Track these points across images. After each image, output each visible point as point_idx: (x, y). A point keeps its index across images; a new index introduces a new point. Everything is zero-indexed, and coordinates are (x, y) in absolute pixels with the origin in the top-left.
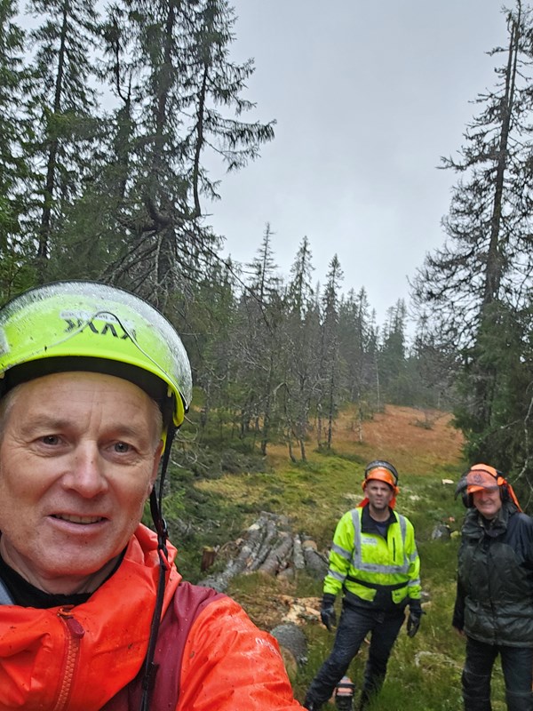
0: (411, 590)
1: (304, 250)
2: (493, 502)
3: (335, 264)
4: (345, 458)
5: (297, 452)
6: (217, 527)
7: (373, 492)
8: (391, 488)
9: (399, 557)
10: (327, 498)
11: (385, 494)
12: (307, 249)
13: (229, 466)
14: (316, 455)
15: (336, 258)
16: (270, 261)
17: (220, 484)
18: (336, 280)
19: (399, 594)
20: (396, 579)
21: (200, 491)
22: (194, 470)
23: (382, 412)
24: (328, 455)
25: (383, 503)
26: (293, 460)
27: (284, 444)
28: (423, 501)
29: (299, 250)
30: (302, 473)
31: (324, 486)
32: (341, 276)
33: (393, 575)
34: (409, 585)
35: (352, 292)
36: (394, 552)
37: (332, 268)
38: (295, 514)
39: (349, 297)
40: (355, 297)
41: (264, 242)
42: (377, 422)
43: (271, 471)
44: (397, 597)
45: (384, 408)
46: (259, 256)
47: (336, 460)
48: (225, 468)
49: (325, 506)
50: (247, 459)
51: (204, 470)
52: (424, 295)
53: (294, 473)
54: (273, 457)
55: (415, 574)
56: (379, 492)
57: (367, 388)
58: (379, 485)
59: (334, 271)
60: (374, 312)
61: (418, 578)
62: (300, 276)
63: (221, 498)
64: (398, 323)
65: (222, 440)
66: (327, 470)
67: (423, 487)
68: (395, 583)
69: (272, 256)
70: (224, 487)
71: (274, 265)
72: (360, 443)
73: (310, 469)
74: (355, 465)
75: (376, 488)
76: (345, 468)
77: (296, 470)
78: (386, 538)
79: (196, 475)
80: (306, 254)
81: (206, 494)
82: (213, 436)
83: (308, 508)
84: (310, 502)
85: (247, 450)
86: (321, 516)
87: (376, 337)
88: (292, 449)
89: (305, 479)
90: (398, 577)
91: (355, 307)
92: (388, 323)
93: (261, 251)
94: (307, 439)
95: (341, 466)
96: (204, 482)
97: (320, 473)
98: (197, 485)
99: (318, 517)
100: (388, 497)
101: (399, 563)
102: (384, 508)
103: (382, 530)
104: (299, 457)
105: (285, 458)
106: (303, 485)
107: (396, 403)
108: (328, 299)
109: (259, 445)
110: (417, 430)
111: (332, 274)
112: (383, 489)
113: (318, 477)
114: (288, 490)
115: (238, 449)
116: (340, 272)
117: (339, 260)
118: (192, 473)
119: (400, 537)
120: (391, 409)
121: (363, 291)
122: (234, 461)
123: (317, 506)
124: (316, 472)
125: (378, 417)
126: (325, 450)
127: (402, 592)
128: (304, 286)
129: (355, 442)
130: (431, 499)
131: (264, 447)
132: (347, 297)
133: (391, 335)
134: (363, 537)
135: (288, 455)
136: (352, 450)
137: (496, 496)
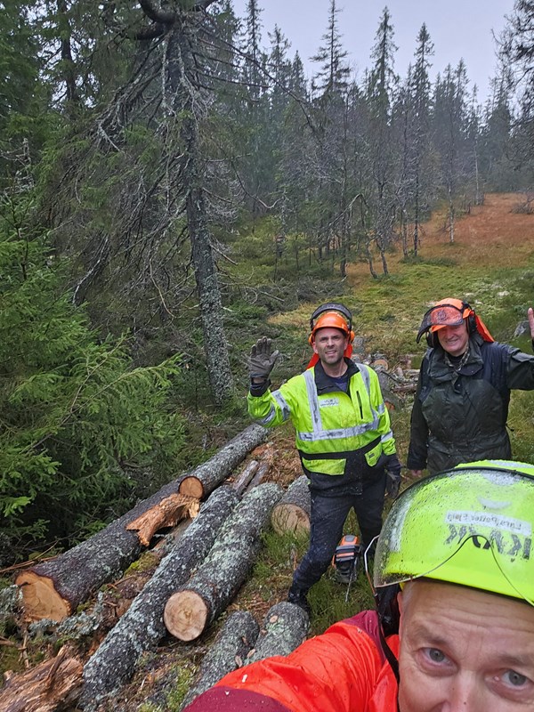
0: (385, 446)
1: (385, 26)
2: (459, 337)
3: (424, 36)
4: (432, 264)
5: (378, 267)
6: (288, 359)
7: (323, 345)
8: (344, 334)
9: (367, 414)
10: (408, 310)
11: (338, 343)
12: (389, 24)
13: (304, 295)
14: (401, 265)
15: (424, 27)
16: (338, 48)
17: (295, 314)
18: (425, 58)
19: (373, 455)
20: (367, 438)
21: (273, 326)
22: (268, 305)
23: (482, 203)
24: (414, 264)
25: (336, 354)
26: (375, 276)
27: (365, 261)
28: (512, 295)
29: (379, 27)
30: (383, 289)
31: (405, 298)
32: (432, 51)
33: (363, 436)
34: (382, 441)
35: (449, 69)
36: (361, 408)
37: (421, 43)
38: (370, 333)
39: (446, 75)
40: (452, 74)
41: (329, 25)
42: (475, 216)
43: (350, 293)
44: (372, 459)
45: (484, 200)
46: (325, 44)
47: (421, 267)
48: (301, 297)
49: (404, 319)
50: (325, 284)
51: (279, 303)
52: (514, 53)
53: (375, 290)
54: (354, 277)
55: (386, 428)
56: (330, 342)
57: (466, 180)
58: (329, 334)
59: (423, 46)
60: (475, 89)
61: (390, 430)
62: (382, 61)
63: (296, 329)
64: (503, 97)
65: (299, 269)
66: (411, 280)
67: (515, 280)
68: (366, 442)
69: (340, 41)
70: (299, 317)
71: (343, 52)
72: (451, 244)
73: (392, 283)
74: (444, 268)
75: (326, 339)
76: (431, 275)
77: (377, 286)
78: (349, 394)
79: (271, 309)
80: (388, 30)
81: (281, 327)
82: (290, 266)
83: (386, 324)
84: (389, 317)
85: (325, 274)
86: (398, 330)
87: (477, 118)
88: (373, 265)
89: (386, 294)
90: (368, 435)
91: (452, 85)
92: (492, 98)
93: (327, 37)
94: (393, 250)
95: (428, 273)
96: (280, 316)
97: (403, 285)
98: (272, 320)
99: (395, 332)
100: (342, 346)
101: (368, 419)
102: (339, 361)
103: (342, 386)
104: (380, 273)
105: (367, 276)
106: (384, 300)
107: (498, 191)
108: (417, 83)
109: (338, 267)
110: (518, 217)
111: (421, 51)
112: (334, 338)
113: (399, 290)
114: (366, 309)
115: (315, 276)
116: (430, 46)
117: (428, 31)
118: (266, 309)
119: (365, 388)
120: (493, 199)
121: (461, 65)
122: (310, 289)
123: (395, 321)
124: (398, 285)
125: (475, 210)
126: (412, 258)
127: (376, 451)
128: (386, 72)
129: (446, 244)
130: (522, 291)
131: (343, 268)
132: (444, 76)
133: (495, 112)
134: (322, 400)
135: (370, 272)
136: (442, 253)
137: (462, 331)
